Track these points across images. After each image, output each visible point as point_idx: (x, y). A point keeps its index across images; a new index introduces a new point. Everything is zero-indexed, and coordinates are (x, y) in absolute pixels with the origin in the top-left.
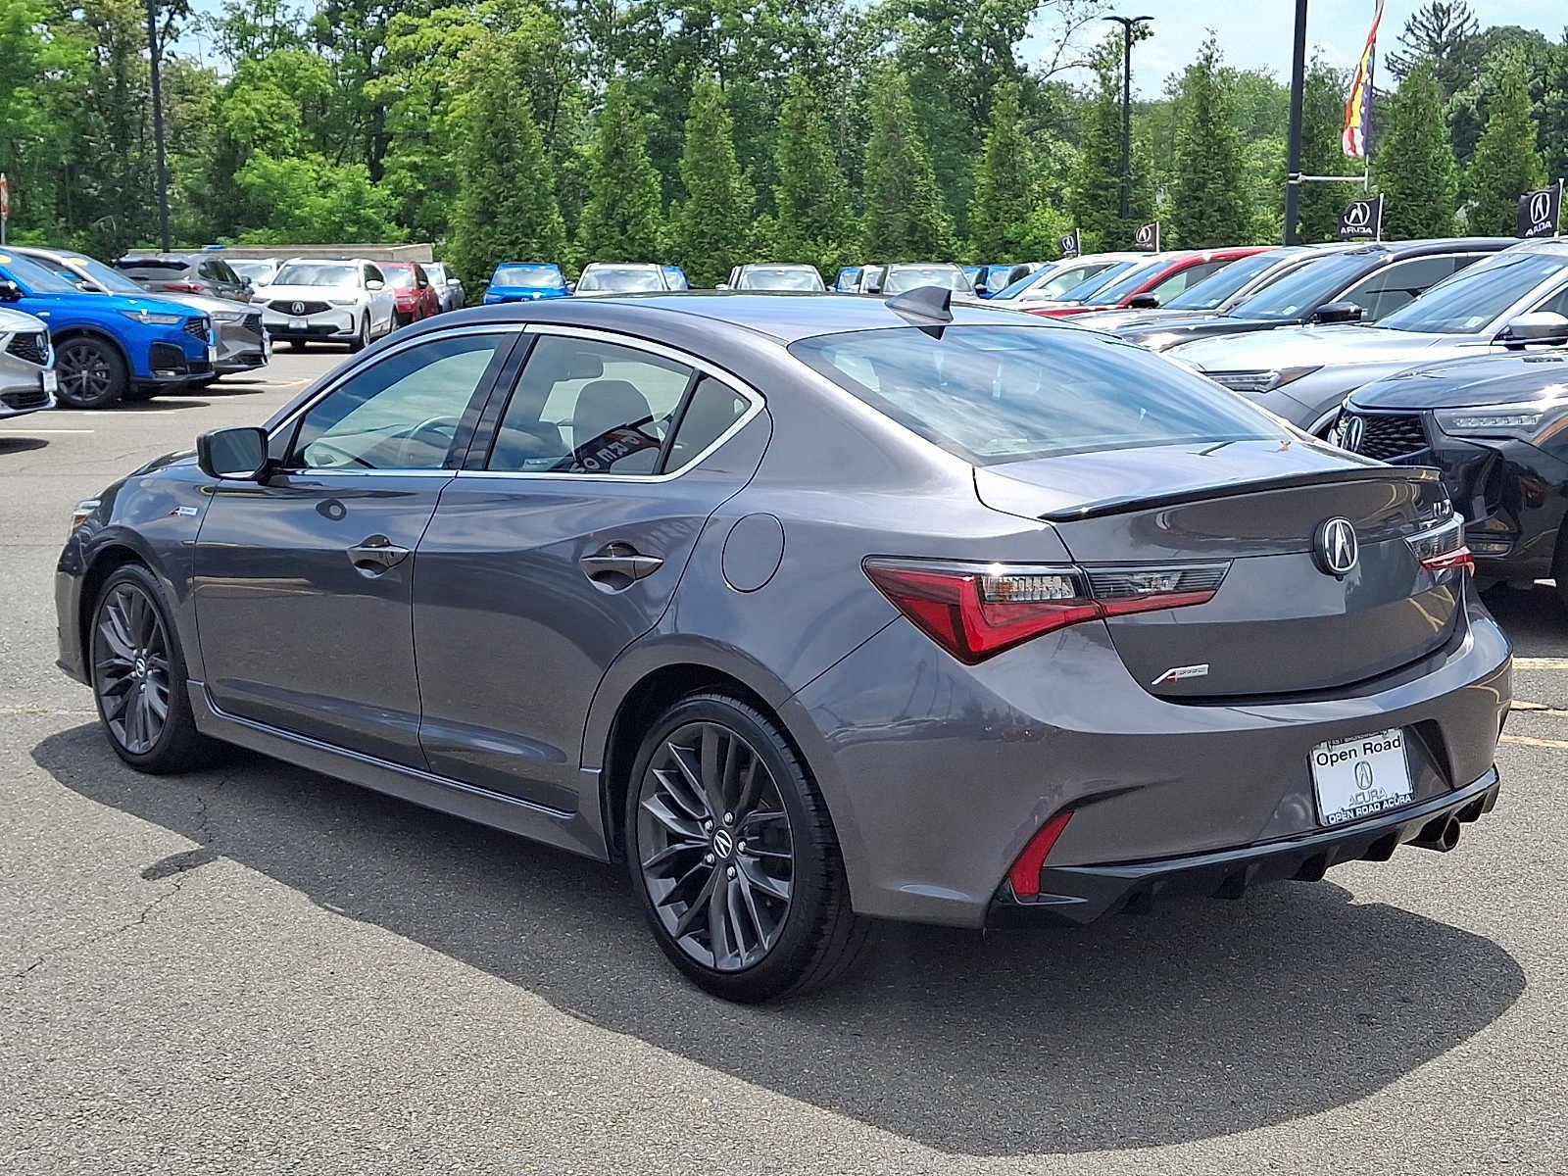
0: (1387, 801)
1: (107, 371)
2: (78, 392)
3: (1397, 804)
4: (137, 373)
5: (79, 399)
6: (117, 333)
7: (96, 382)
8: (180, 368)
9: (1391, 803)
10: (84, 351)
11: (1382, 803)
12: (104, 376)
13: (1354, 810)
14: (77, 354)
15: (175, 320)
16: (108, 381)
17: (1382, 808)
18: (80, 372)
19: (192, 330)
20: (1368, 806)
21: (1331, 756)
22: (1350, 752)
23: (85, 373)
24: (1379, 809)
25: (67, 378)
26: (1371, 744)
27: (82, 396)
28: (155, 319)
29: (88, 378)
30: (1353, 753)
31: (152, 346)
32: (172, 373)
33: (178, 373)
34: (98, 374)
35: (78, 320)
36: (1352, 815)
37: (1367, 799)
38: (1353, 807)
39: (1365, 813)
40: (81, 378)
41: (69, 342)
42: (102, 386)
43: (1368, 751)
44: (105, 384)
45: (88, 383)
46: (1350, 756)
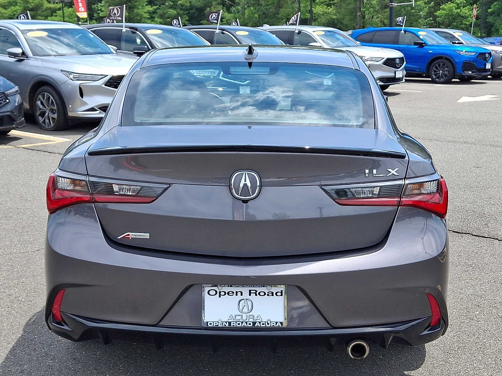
1: (448, 71)
2: (438, 78)
4: (458, 72)
5: (438, 80)
6: (452, 58)
7: (444, 75)
8: (474, 71)
10: (441, 64)
12: (447, 72)
14: (439, 65)
15: (474, 54)
16: (448, 74)
18: (440, 71)
19: (481, 57)
23: (441, 71)
25: (435, 73)
27: (439, 79)
28: (467, 53)
29: (442, 73)
31: (463, 63)
32: (470, 72)
33: (473, 72)
34: (445, 72)
35: (440, 54)
40: (440, 73)
41: (437, 61)
42: (445, 75)
44: (447, 75)
45: (442, 75)
46: (237, 295)
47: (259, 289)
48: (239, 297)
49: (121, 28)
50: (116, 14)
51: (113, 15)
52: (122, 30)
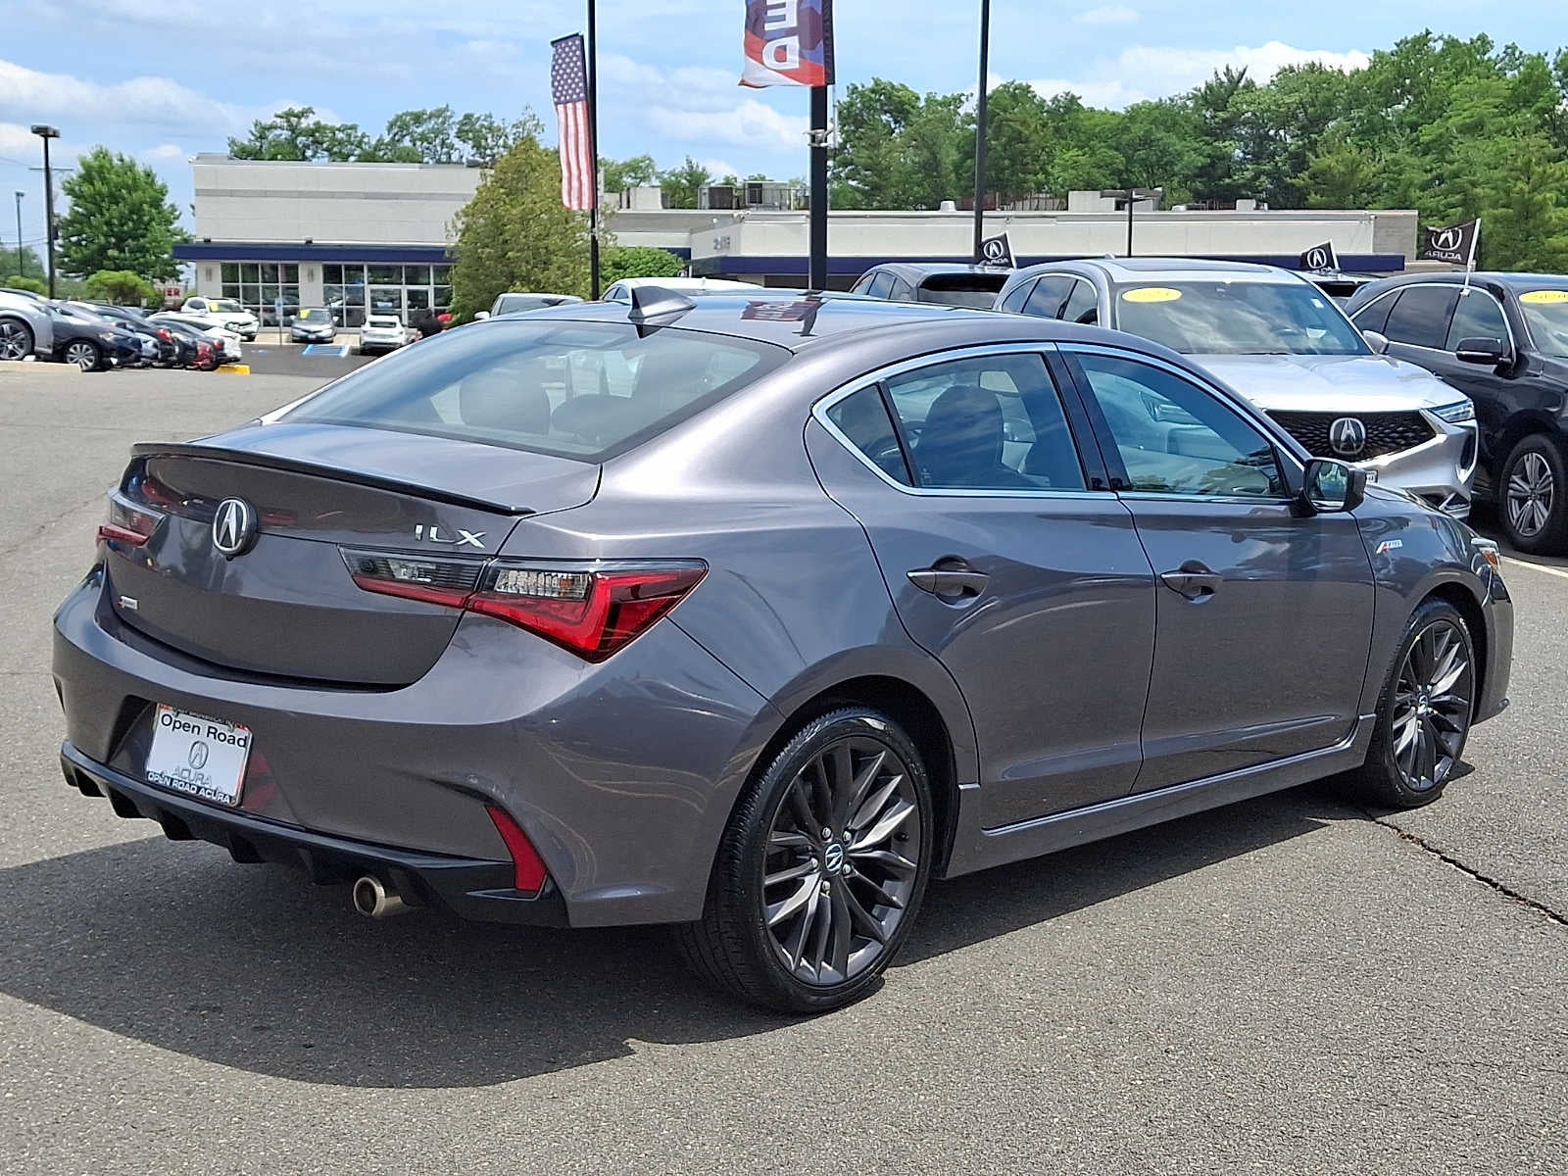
0: (206, 789)
3: (214, 798)
9: (209, 794)
11: (199, 788)
13: (172, 780)
17: (198, 792)
20: (186, 783)
21: (176, 721)
22: (194, 727)
24: (195, 792)
26: (216, 731)
30: (196, 729)
36: (168, 784)
37: (192, 777)
38: (175, 777)
39: (180, 788)
43: (212, 736)
46: (193, 731)
47: (221, 728)
48: (193, 737)
49: (1461, 286)
50: (1451, 244)
51: (1440, 246)
52: (1462, 290)
